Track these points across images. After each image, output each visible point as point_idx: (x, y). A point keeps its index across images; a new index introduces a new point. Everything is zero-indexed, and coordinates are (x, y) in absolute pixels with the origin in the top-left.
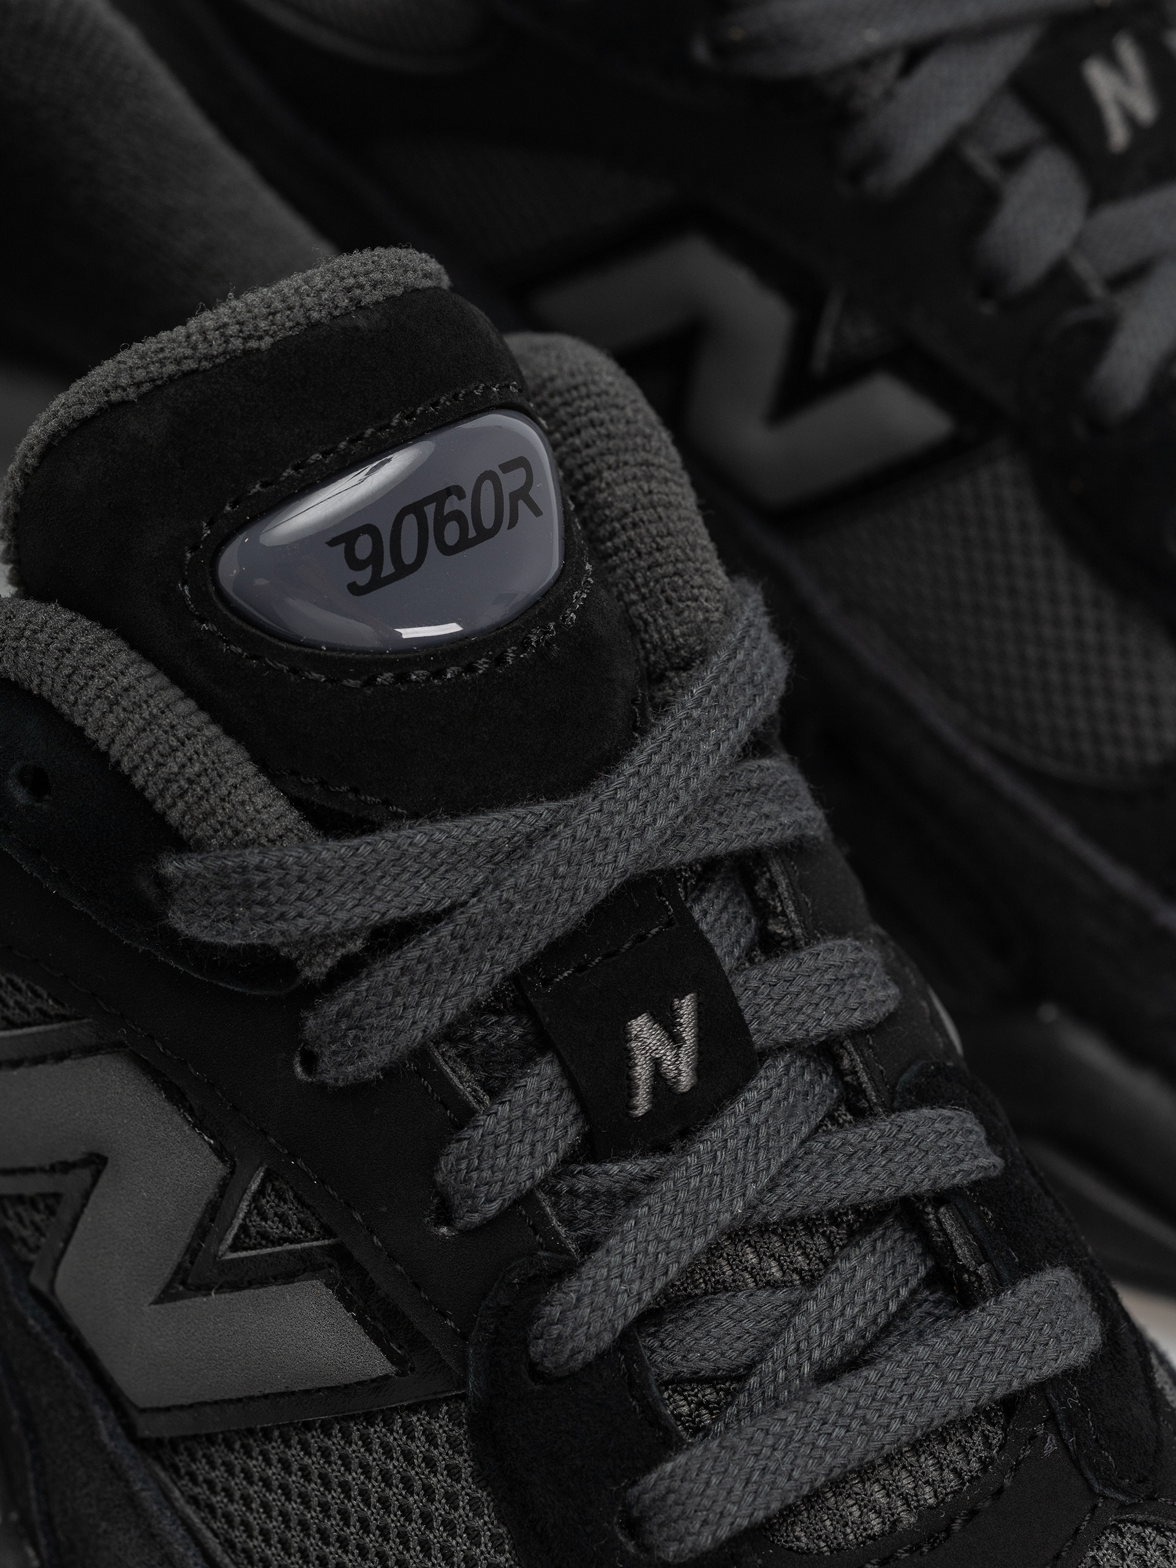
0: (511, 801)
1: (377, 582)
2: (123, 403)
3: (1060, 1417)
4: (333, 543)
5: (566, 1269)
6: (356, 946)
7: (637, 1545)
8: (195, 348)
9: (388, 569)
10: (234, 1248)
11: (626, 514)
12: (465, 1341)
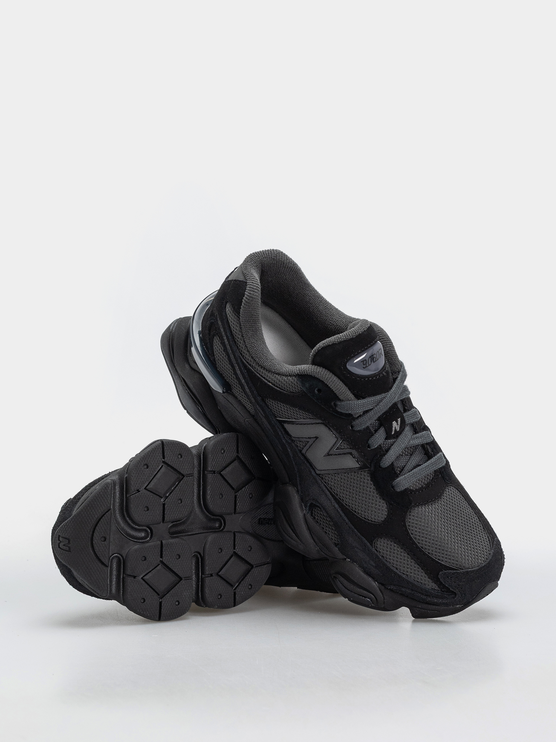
0: (380, 394)
1: (366, 367)
3: (441, 472)
4: (362, 362)
5: (384, 455)
6: (361, 413)
7: (393, 489)
8: (346, 337)
9: (367, 365)
10: (336, 450)
11: (388, 352)
12: (371, 463)
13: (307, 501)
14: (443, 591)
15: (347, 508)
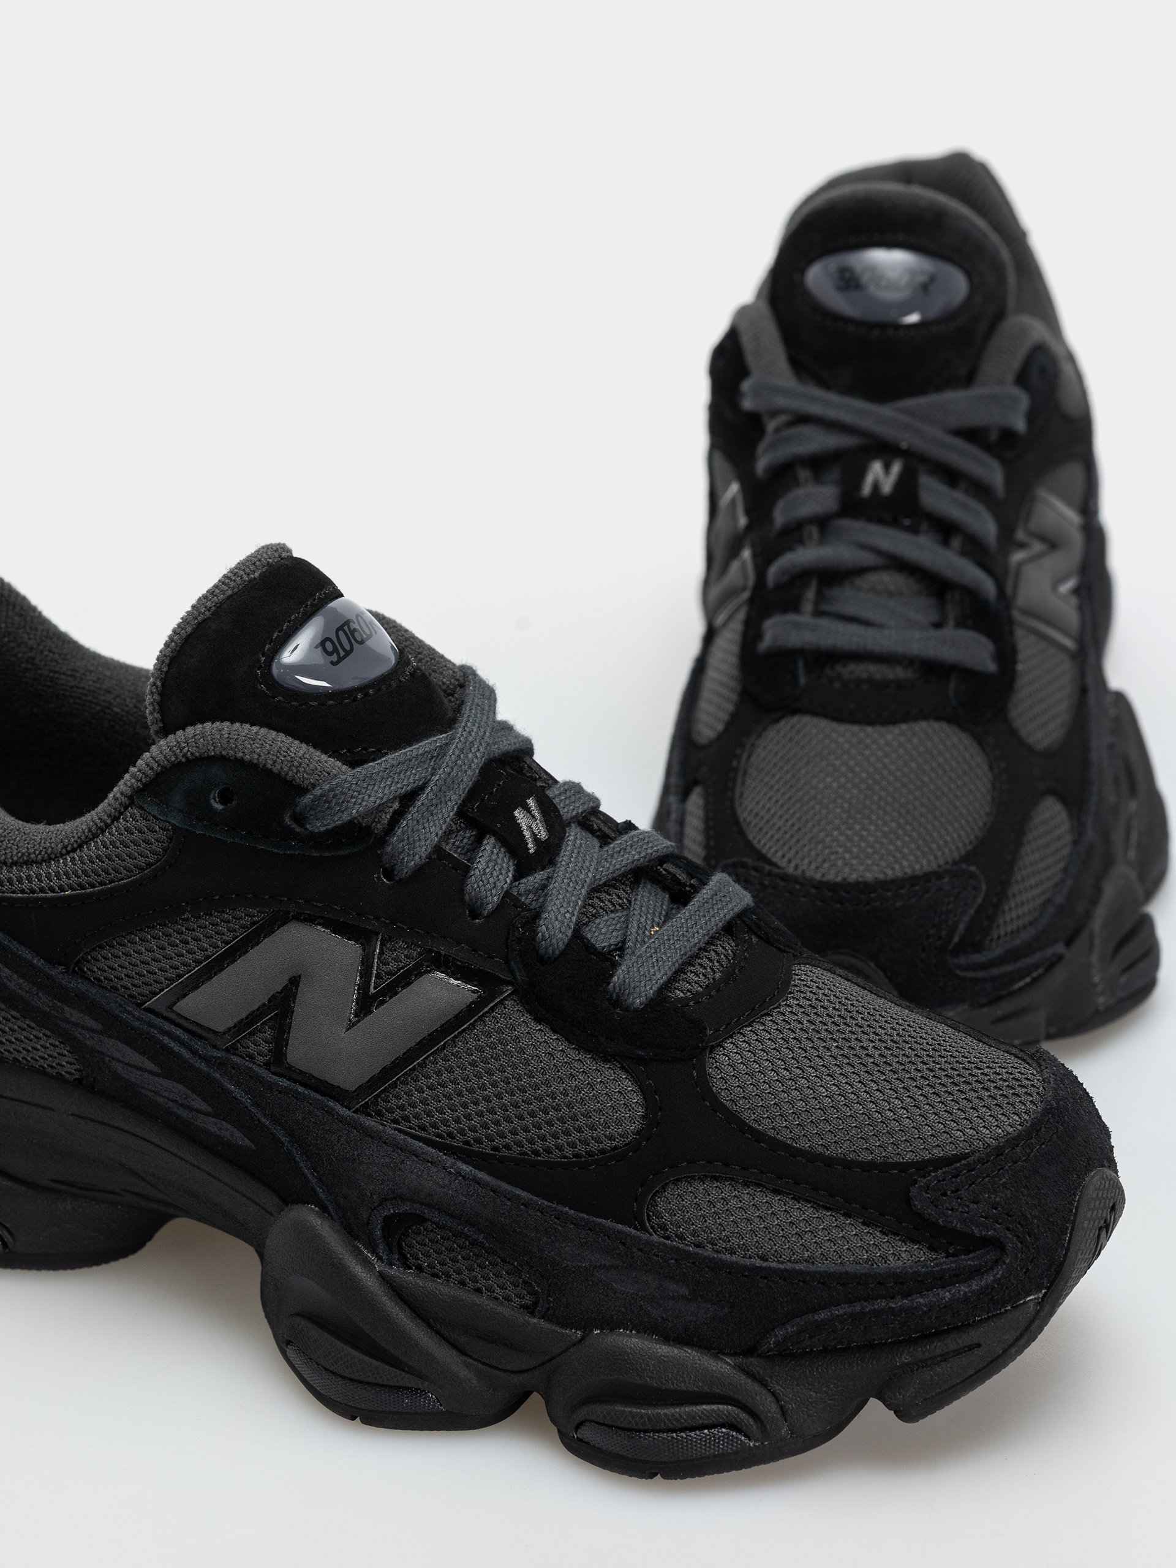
1: (340, 659)
2: (204, 621)
3: (753, 927)
5: (537, 916)
6: (396, 805)
7: (621, 1010)
9: (343, 652)
12: (507, 962)
13: (368, 1223)
14: (954, 1255)
15: (503, 1160)
